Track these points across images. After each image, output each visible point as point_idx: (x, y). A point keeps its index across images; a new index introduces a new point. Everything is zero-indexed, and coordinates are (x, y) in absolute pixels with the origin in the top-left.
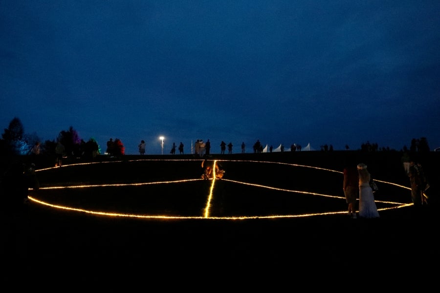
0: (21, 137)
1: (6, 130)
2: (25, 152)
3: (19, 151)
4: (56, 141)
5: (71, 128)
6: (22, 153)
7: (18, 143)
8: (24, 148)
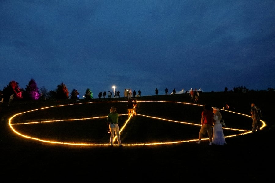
0: (35, 90)
1: (27, 86)
2: (38, 98)
3: (34, 98)
4: (55, 91)
5: (62, 84)
6: (36, 98)
7: (33, 93)
8: (37, 96)
